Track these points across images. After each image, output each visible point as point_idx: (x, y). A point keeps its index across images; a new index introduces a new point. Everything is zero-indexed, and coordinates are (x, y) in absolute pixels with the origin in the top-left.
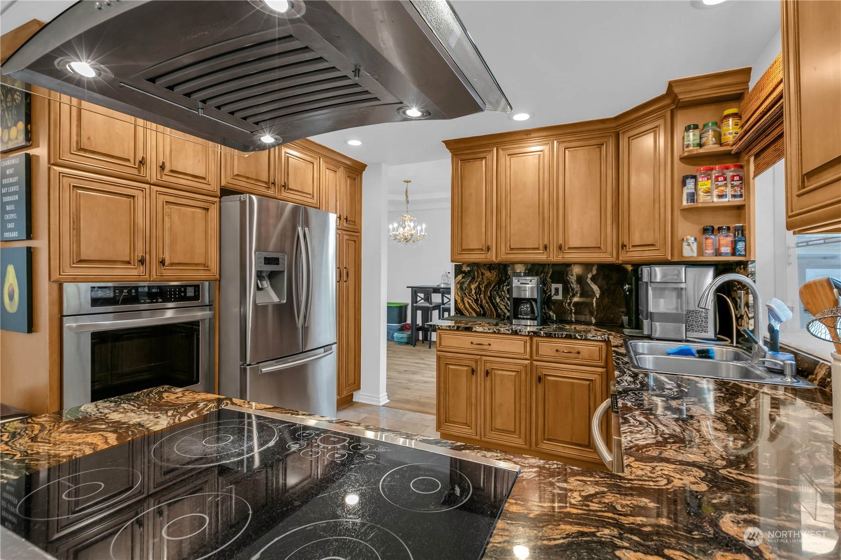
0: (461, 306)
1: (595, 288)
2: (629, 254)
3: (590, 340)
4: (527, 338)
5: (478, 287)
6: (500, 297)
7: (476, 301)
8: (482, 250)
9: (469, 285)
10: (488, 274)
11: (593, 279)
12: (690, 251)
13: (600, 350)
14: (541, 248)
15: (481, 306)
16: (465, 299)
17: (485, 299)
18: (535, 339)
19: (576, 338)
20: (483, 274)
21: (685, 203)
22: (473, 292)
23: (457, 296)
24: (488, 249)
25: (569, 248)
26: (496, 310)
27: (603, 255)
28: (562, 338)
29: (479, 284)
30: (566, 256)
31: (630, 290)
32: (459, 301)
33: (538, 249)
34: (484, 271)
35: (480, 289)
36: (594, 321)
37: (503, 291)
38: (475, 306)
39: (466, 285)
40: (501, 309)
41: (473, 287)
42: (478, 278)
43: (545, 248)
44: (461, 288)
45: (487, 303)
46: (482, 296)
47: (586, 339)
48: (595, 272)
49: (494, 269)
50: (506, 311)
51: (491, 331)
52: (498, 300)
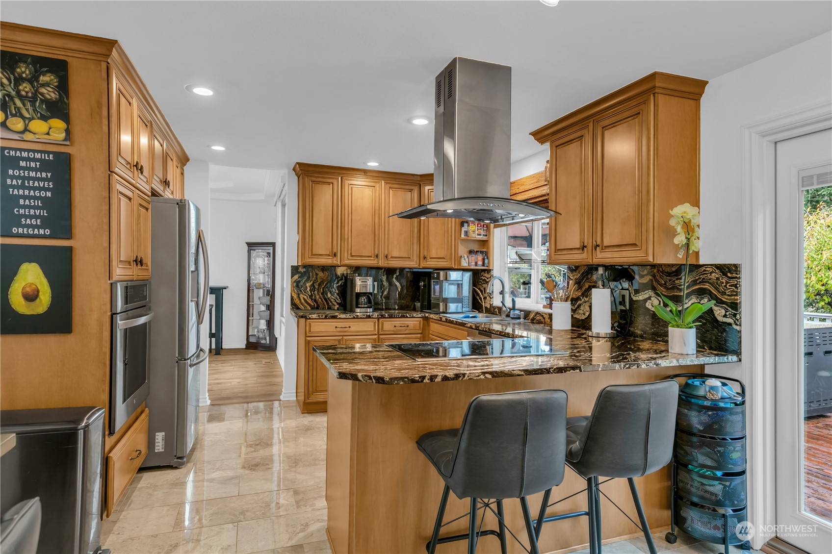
0: (297, 301)
1: (398, 284)
2: (428, 263)
3: (415, 317)
4: (376, 320)
5: (313, 285)
6: (331, 292)
7: (311, 296)
8: (329, 255)
9: (305, 283)
10: (321, 274)
11: (397, 278)
12: (464, 264)
13: (420, 323)
14: (373, 256)
15: (315, 301)
16: (301, 296)
17: (319, 294)
18: (381, 320)
19: (407, 317)
20: (317, 274)
21: (463, 236)
22: (308, 289)
23: (293, 293)
24: (335, 255)
25: (392, 257)
26: (328, 303)
27: (412, 263)
28: (399, 317)
29: (314, 283)
30: (390, 262)
31: (424, 286)
32: (295, 296)
33: (371, 257)
34: (317, 272)
35: (314, 286)
36: (397, 307)
37: (333, 288)
38: (309, 301)
39: (301, 283)
40: (331, 302)
41: (308, 285)
42: (313, 277)
43: (377, 256)
44: (297, 286)
45: (320, 298)
46: (316, 292)
47: (413, 317)
48: (398, 274)
49: (326, 270)
50: (335, 303)
51: (352, 317)
52: (329, 295)
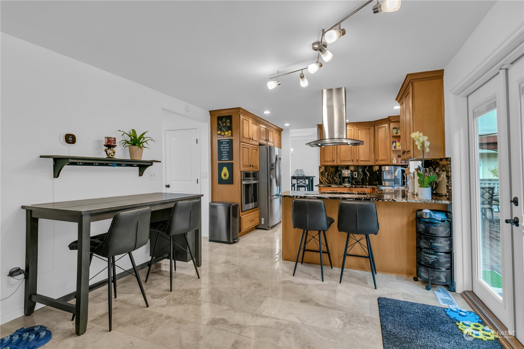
0: (322, 180)
1: (368, 173)
2: (378, 163)
3: (368, 188)
4: (349, 188)
5: (328, 174)
6: (336, 177)
7: (327, 179)
8: (331, 161)
9: (325, 173)
10: (331, 169)
11: (367, 170)
12: (395, 162)
13: (371, 190)
14: (351, 160)
15: (329, 180)
16: (323, 178)
17: (330, 178)
18: (351, 188)
19: (364, 188)
20: (329, 169)
21: (393, 149)
22: (326, 175)
23: (320, 177)
24: (334, 161)
25: (360, 161)
26: (335, 182)
27: (370, 163)
28: (359, 188)
29: (328, 173)
30: (359, 163)
31: (379, 173)
32: (321, 179)
33: (350, 161)
34: (330, 168)
35: (329, 175)
36: (367, 184)
37: (337, 175)
38: (327, 180)
39: (323, 173)
40: (336, 181)
41: (326, 174)
42: (328, 170)
43: (353, 161)
44: (322, 174)
45: (331, 179)
46: (329, 177)
47: (367, 188)
48: (368, 168)
49: (333, 167)
50: (338, 182)
51: (337, 186)
52: (335, 178)
